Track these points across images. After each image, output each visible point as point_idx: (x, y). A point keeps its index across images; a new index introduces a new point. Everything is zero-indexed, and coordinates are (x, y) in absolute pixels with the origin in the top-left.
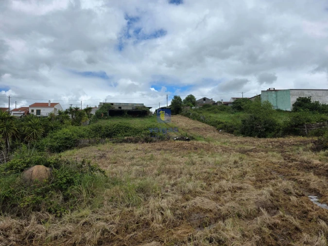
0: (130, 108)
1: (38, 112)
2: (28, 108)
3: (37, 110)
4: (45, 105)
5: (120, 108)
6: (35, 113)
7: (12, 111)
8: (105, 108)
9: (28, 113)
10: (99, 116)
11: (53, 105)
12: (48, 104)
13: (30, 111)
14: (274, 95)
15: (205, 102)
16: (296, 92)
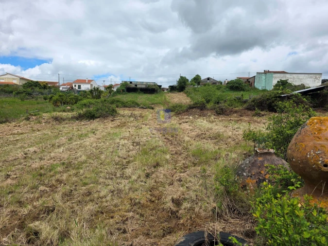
0: (143, 86)
1: (79, 87)
2: (72, 84)
3: (78, 86)
4: (84, 82)
5: (136, 85)
6: (77, 88)
7: (61, 86)
8: (124, 86)
9: (72, 88)
10: (118, 91)
11: (89, 81)
12: (86, 80)
13: (74, 86)
14: (264, 77)
15: (208, 81)
16: (278, 75)
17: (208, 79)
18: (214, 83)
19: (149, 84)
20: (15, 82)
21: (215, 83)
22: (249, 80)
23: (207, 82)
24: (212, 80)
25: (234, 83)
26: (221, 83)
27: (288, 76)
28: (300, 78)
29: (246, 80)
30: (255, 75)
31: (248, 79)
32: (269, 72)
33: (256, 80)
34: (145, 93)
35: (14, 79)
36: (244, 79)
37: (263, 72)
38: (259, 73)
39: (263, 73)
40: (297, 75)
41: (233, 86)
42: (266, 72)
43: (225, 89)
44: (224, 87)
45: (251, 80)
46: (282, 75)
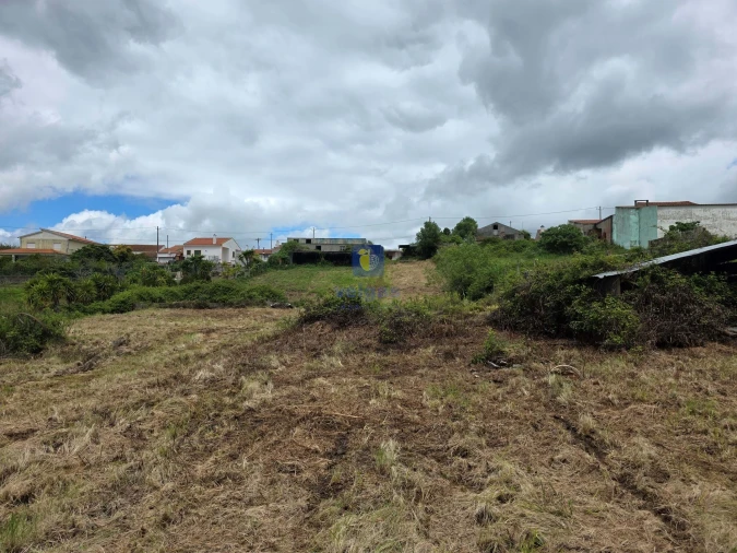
0: (336, 249)
2: (182, 248)
3: (196, 252)
4: (207, 243)
5: (319, 248)
7: (159, 253)
9: (182, 257)
10: (272, 263)
11: (220, 241)
12: (212, 239)
13: (185, 254)
14: (634, 218)
15: (495, 232)
16: (673, 211)
17: (495, 226)
18: (508, 237)
19: (350, 243)
20: (58, 248)
21: (510, 235)
22: (599, 227)
23: (491, 233)
24: (502, 230)
25: (557, 235)
26: (527, 236)
27: (697, 212)
28: (732, 216)
29: (591, 227)
30: (613, 212)
31: (595, 225)
32: (648, 204)
33: (614, 226)
34: (336, 264)
35: (55, 242)
36: (585, 223)
37: (633, 204)
38: (622, 208)
39: (631, 208)
40: (721, 210)
41: (555, 242)
42: (639, 206)
43: (535, 249)
44: (532, 245)
45: (603, 227)
46: (682, 211)
